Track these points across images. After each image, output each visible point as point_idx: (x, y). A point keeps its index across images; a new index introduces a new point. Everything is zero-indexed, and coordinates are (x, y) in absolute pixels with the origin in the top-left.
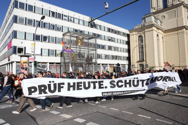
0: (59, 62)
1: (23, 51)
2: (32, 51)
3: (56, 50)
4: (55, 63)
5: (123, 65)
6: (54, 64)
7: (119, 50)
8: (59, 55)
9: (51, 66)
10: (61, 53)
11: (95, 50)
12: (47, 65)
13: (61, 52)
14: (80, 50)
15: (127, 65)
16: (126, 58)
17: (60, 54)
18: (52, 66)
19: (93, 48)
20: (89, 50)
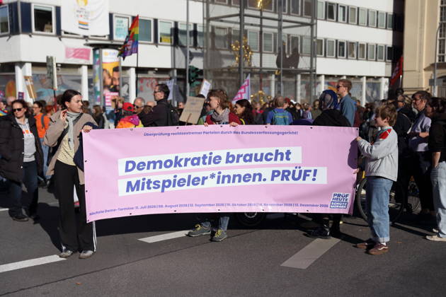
0: (168, 65)
1: (51, 24)
2: (80, 23)
3: (156, 21)
4: (152, 69)
5: (371, 80)
6: (151, 74)
7: (363, 18)
8: (167, 41)
9: (142, 80)
10: (171, 29)
11: (311, 25)
12: (128, 78)
13: (173, 26)
14: (261, 26)
15: (387, 80)
16: (384, 53)
17: (171, 35)
18: (145, 82)
19: (301, 16)
20: (284, 24)
